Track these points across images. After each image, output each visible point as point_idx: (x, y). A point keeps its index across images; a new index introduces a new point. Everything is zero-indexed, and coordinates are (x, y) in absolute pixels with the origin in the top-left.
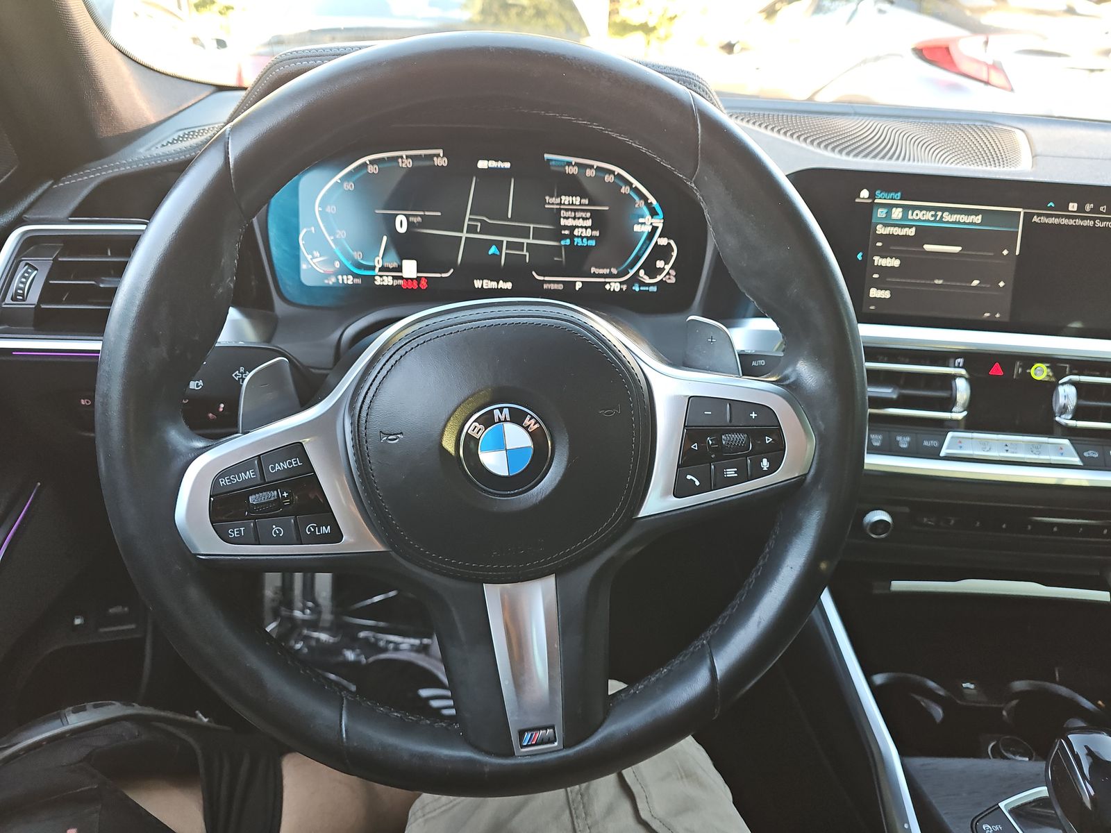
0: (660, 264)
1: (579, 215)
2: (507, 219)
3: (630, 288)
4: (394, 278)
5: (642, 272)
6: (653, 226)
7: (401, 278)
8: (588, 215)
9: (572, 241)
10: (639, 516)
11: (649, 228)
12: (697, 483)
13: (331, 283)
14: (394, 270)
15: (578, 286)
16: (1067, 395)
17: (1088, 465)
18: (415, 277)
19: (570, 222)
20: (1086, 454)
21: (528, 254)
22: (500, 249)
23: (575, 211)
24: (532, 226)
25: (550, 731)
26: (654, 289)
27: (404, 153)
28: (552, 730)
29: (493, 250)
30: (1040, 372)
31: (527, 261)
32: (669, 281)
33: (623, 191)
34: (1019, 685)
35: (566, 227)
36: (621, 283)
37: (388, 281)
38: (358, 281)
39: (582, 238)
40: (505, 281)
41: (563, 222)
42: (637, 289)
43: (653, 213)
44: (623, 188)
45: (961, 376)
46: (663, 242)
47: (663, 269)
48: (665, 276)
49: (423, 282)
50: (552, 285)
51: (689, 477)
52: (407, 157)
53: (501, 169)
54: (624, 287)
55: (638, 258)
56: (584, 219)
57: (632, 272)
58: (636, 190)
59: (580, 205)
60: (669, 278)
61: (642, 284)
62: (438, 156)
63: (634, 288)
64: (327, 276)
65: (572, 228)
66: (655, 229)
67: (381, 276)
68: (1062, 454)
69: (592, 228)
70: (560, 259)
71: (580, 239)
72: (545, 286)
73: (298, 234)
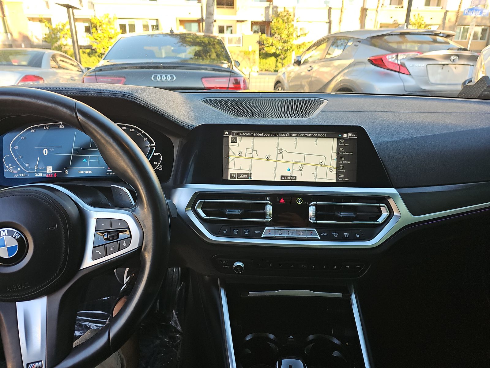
0: (155, 163)
2: (90, 148)
4: (43, 173)
7: (46, 173)
10: (81, 268)
12: (100, 254)
13: (16, 177)
14: (43, 170)
16: (312, 210)
17: (323, 239)
18: (52, 172)
20: (322, 234)
21: (99, 161)
22: (87, 160)
25: (40, 363)
27: (46, 124)
28: (41, 363)
29: (85, 161)
30: (299, 201)
31: (99, 164)
32: (160, 169)
34: (311, 337)
37: (40, 175)
38: (28, 175)
40: (88, 171)
43: (151, 143)
44: (138, 134)
45: (269, 204)
46: (157, 154)
47: (157, 165)
48: (158, 167)
49: (55, 175)
50: (110, 173)
51: (97, 251)
52: (47, 126)
58: (144, 134)
60: (160, 168)
62: (60, 125)
64: (15, 174)
66: (152, 149)
67: (37, 173)
68: (312, 234)
72: (107, 174)
73: (3, 158)
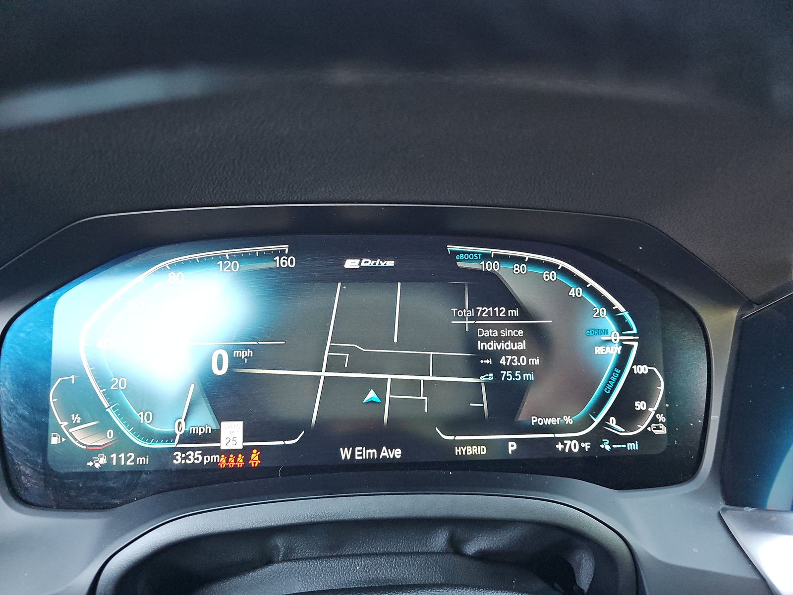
0: (640, 405)
1: (505, 333)
2: (392, 346)
3: (596, 444)
4: (205, 451)
5: (612, 421)
6: (623, 345)
7: (217, 451)
8: (521, 333)
9: (497, 376)
11: (619, 349)
13: (97, 466)
14: (205, 438)
15: (512, 447)
18: (241, 447)
19: (493, 346)
21: (426, 398)
22: (381, 394)
23: (499, 327)
24: (431, 353)
26: (633, 446)
27: (226, 252)
29: (372, 395)
31: (426, 411)
32: (656, 432)
33: (572, 293)
35: (486, 354)
36: (580, 439)
37: (195, 458)
38: (144, 460)
39: (512, 369)
40: (391, 447)
41: (481, 346)
42: (608, 448)
43: (622, 326)
44: (573, 290)
46: (642, 369)
47: (646, 413)
48: (649, 425)
49: (255, 457)
50: (469, 449)
52: (232, 257)
53: (380, 268)
54: (587, 446)
55: (604, 397)
56: (515, 340)
57: (597, 420)
58: (592, 291)
59: (507, 318)
60: (657, 428)
61: (615, 439)
62: (281, 254)
63: (602, 446)
64: (93, 453)
65: (496, 355)
66: (626, 350)
67: (183, 451)
69: (527, 353)
70: (482, 405)
71: (509, 373)
72: (457, 451)
73: (49, 388)
